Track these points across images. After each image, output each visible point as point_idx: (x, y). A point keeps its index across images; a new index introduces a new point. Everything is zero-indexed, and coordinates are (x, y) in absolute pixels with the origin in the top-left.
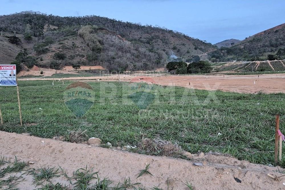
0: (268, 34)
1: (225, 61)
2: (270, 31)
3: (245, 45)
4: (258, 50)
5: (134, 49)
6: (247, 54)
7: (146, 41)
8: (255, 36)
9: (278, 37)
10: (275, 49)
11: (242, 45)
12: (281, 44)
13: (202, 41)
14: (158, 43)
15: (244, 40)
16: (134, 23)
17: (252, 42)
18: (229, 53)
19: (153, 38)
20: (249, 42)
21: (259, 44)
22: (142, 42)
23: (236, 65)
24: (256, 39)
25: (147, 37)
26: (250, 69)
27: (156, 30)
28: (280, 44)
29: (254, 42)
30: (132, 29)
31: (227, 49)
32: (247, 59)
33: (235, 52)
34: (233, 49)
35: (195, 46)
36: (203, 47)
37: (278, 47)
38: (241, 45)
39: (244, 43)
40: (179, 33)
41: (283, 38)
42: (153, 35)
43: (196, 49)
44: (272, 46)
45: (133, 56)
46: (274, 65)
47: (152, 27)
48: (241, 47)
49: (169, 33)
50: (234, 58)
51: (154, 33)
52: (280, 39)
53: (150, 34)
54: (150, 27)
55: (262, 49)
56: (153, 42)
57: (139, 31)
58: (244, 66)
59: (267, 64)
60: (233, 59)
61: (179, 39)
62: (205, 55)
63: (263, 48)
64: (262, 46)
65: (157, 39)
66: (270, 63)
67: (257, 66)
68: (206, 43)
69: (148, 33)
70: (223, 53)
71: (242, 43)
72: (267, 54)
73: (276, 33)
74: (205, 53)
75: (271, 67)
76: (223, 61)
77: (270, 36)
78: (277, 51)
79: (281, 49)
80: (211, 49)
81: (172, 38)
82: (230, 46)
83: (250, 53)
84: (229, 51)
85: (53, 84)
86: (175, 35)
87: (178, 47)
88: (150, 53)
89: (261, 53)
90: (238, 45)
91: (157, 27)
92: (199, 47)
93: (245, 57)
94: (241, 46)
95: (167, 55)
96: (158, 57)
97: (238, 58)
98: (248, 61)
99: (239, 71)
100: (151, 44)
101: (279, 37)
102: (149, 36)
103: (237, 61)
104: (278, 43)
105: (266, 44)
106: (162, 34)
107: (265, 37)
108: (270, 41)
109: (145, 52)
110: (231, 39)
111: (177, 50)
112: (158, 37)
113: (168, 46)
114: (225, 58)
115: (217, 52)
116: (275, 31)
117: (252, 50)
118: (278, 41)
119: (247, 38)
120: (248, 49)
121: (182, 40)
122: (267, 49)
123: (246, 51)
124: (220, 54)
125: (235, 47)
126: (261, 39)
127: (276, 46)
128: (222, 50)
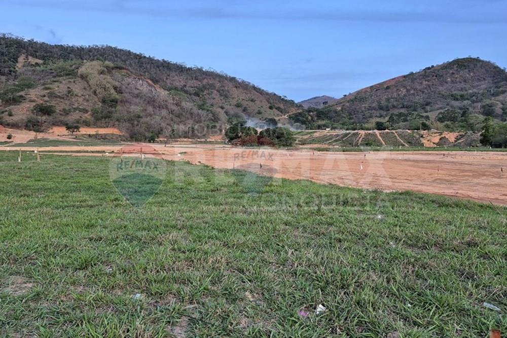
0: (376, 90)
1: (313, 128)
2: (379, 87)
3: (344, 105)
4: (362, 114)
5: (173, 104)
6: (346, 120)
7: (194, 92)
8: (357, 94)
9: (390, 96)
10: (385, 113)
11: (340, 105)
12: (394, 107)
13: (280, 97)
14: (213, 95)
15: (342, 99)
16: (175, 62)
17: (353, 102)
18: (320, 116)
19: (204, 87)
20: (348, 102)
21: (363, 106)
22: (186, 92)
23: (331, 135)
24: (358, 98)
25: (196, 85)
26: (350, 142)
27: (209, 76)
28: (392, 107)
29: (356, 101)
30: (171, 72)
31: (317, 110)
32: (346, 127)
33: (328, 115)
34: (326, 111)
35: (271, 104)
36: (282, 106)
37: (389, 110)
38: (338, 105)
39: (341, 103)
40: (245, 82)
41: (396, 98)
42: (204, 83)
43: (271, 108)
44: (381, 108)
45: (172, 114)
46: (384, 137)
47: (204, 70)
49: (230, 81)
50: (327, 125)
51: (207, 79)
52: (392, 99)
53: (200, 81)
54: (200, 70)
55: (367, 112)
56: (205, 93)
57: (181, 75)
58: (343, 138)
59: (374, 135)
60: (325, 126)
61: (245, 91)
62: (285, 118)
63: (370, 111)
64: (368, 109)
65: (212, 89)
66: (378, 135)
67: (361, 139)
68: (286, 100)
69: (197, 79)
70: (311, 116)
71: (339, 102)
72: (374, 121)
73: (387, 90)
74: (285, 115)
75: (380, 140)
76: (311, 129)
77: (379, 94)
78: (389, 117)
79: (392, 114)
80: (293, 109)
81: (235, 89)
82: (321, 107)
83: (350, 119)
84: (321, 114)
85: (19, 160)
86: (239, 86)
87: (245, 104)
88: (200, 111)
89: (366, 119)
90: (333, 105)
91: (212, 70)
92: (276, 106)
93: (343, 124)
94: (337, 107)
95: (227, 115)
96: (213, 118)
97: (333, 124)
98: (347, 129)
99: (334, 144)
100: (201, 96)
101: (392, 96)
102: (200, 83)
103: (331, 130)
104: (390, 105)
105: (373, 106)
106: (220, 82)
107: (372, 96)
108: (379, 102)
109: (191, 109)
110: (323, 96)
111: (243, 109)
112: (212, 86)
113: (229, 102)
114: (314, 125)
115: (303, 115)
116: (385, 87)
117: (353, 113)
118: (390, 102)
119: (345, 96)
120: (348, 113)
121: (251, 93)
122: (374, 113)
123: (345, 116)
124: (307, 118)
125: (329, 108)
126: (366, 98)
127: (387, 109)
128: (309, 111)
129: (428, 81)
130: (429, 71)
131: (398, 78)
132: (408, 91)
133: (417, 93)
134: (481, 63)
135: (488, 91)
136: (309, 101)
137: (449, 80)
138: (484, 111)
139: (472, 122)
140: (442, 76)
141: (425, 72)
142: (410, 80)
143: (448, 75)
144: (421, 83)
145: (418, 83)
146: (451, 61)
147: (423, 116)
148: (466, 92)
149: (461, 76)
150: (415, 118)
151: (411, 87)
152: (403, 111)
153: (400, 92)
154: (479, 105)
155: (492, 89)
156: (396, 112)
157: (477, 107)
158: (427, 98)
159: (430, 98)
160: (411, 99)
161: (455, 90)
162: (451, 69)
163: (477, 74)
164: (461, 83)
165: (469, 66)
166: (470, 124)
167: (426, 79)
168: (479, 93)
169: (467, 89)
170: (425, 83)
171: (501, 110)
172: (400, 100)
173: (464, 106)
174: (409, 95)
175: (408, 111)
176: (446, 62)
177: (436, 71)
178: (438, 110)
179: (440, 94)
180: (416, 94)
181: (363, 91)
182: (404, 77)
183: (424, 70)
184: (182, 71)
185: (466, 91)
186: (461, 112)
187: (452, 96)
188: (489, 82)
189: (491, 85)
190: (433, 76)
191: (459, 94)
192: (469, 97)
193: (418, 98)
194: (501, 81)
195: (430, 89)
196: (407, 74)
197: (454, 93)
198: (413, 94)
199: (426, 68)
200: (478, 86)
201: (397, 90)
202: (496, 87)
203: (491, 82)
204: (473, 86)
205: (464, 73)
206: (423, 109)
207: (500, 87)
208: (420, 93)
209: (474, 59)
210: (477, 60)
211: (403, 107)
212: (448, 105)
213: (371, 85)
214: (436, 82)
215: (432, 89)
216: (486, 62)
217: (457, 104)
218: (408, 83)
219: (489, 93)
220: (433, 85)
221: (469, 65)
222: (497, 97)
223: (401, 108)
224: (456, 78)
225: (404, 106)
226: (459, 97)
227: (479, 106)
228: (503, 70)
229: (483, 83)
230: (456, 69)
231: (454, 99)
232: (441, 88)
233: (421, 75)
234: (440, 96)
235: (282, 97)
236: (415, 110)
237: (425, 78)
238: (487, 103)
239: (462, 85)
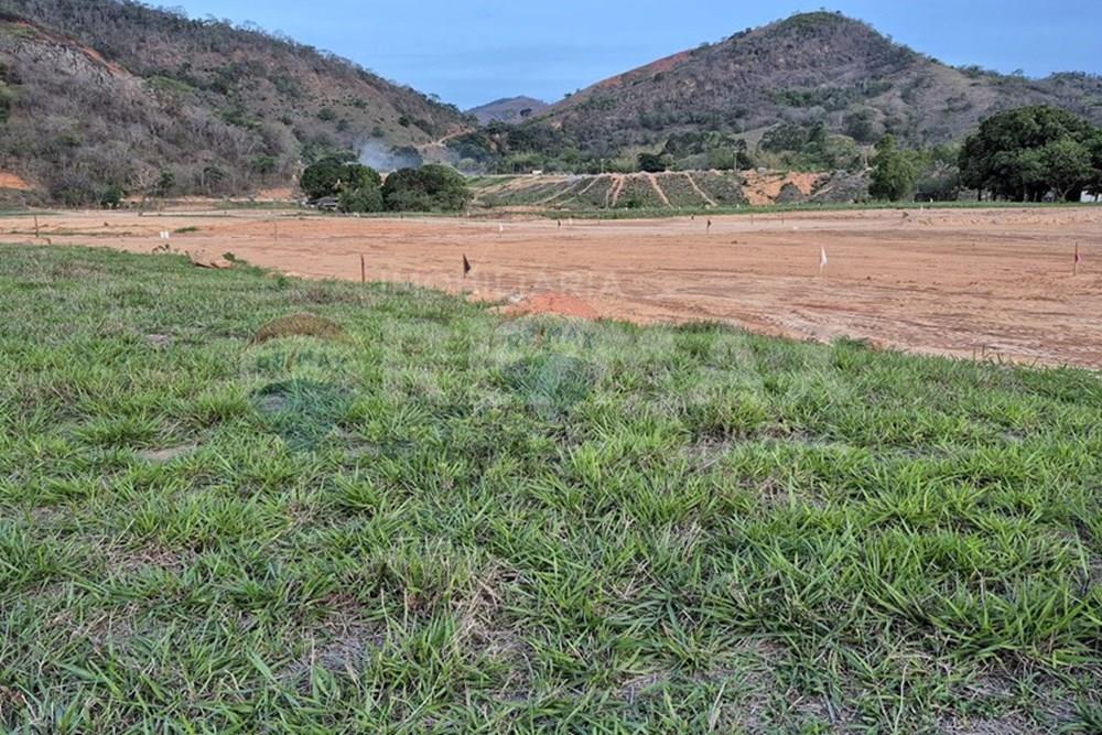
0: (635, 84)
1: (505, 169)
2: (639, 77)
3: (567, 118)
4: (607, 137)
5: (160, 110)
6: (574, 150)
7: (213, 81)
8: (594, 91)
9: (663, 96)
10: (654, 135)
11: (559, 116)
12: (672, 121)
13: (425, 96)
14: (262, 91)
15: (562, 102)
16: (156, 7)
17: (587, 110)
18: (517, 143)
20: (576, 109)
21: (608, 118)
22: (192, 82)
24: (596, 101)
25: (215, 65)
26: (594, 199)
27: (248, 42)
28: (667, 121)
29: (593, 108)
30: (148, 31)
31: (509, 129)
32: (574, 167)
33: (535, 140)
34: (529, 131)
35: (403, 112)
36: (428, 118)
37: (662, 129)
38: (554, 117)
39: (561, 112)
40: (338, 59)
41: (676, 102)
42: (236, 61)
43: (403, 122)
44: (646, 125)
45: (159, 136)
47: (233, 26)
48: (553, 124)
49: (300, 55)
50: (535, 162)
51: (242, 50)
52: (667, 104)
53: (224, 55)
54: (223, 27)
55: (616, 133)
56: (240, 86)
57: (177, 40)
58: (577, 190)
59: (646, 182)
60: (530, 165)
61: (340, 81)
62: (438, 147)
63: (622, 131)
64: (618, 125)
65: (256, 75)
66: (654, 183)
68: (439, 104)
69: (218, 51)
70: (497, 143)
71: (556, 111)
72: (633, 154)
73: (658, 83)
74: (437, 140)
76: (500, 172)
77: (640, 92)
78: (664, 144)
79: (673, 137)
80: (455, 126)
81: (314, 75)
82: (517, 121)
83: (581, 148)
84: (517, 138)
86: (323, 67)
87: (340, 112)
88: (231, 129)
89: (616, 147)
90: (544, 118)
91: (253, 28)
92: (417, 118)
93: (567, 161)
94: (553, 121)
95: (298, 138)
96: (265, 146)
97: (546, 162)
100: (230, 92)
101: (667, 97)
102: (224, 60)
103: (544, 173)
104: (664, 116)
105: (629, 119)
106: (274, 56)
107: (626, 96)
108: (641, 111)
109: (208, 123)
110: (519, 97)
111: (337, 124)
112: (257, 68)
113: (302, 107)
114: (505, 162)
115: (480, 140)
116: (653, 75)
117: (586, 136)
118: (663, 111)
119: (569, 95)
120: (575, 135)
121: (353, 87)
122: (631, 136)
123: (570, 141)
124: (488, 147)
125: (535, 125)
126: (612, 101)
127: (659, 127)
128: (492, 131)
129: (740, 64)
130: (742, 40)
131: (678, 55)
132: (700, 85)
133: (719, 89)
134: (844, 24)
135: (857, 85)
136: (488, 109)
137: (782, 60)
138: (850, 128)
139: (830, 150)
140: (768, 51)
141: (735, 43)
142: (704, 62)
143: (781, 49)
144: (727, 68)
145: (721, 67)
146: (785, 18)
147: (733, 141)
148: (815, 89)
149: (805, 53)
150: (718, 146)
151: (706, 77)
152: (690, 129)
153: (684, 89)
154: (840, 115)
155: (866, 80)
156: (678, 131)
157: (837, 119)
158: (739, 102)
159: (744, 102)
160: (706, 103)
161: (793, 84)
162: (785, 36)
163: (836, 50)
164: (804, 67)
165: (820, 30)
166: (829, 156)
167: (737, 58)
168: (840, 90)
169: (817, 81)
170: (733, 67)
171: (882, 126)
172: (684, 106)
173: (811, 118)
174: (702, 95)
175: (700, 130)
176: (775, 20)
177: (756, 41)
178: (761, 126)
179: (763, 92)
180: (717, 92)
181: (607, 85)
182: (692, 53)
183: (732, 37)
184: (177, 28)
185: (815, 85)
186: (808, 131)
187: (788, 96)
188: (859, 67)
189: (864, 73)
190: (750, 53)
191: (801, 92)
192: (821, 99)
193: (720, 100)
194: (883, 65)
195: (745, 82)
196: (697, 47)
197: (791, 89)
198: (711, 93)
199: (736, 34)
200: (837, 74)
201: (679, 82)
202: (873, 77)
203: (863, 64)
204: (828, 75)
205: (812, 47)
206: (731, 124)
207: (881, 76)
208: (724, 90)
209: (831, 15)
210: (837, 18)
211: (690, 122)
212: (779, 116)
213: (622, 72)
214: (756, 65)
215: (749, 82)
216: (855, 22)
217: (797, 113)
218: (699, 67)
219: (859, 90)
220: (749, 72)
221: (820, 27)
222: (874, 99)
223: (687, 123)
224: (796, 57)
225: (692, 118)
226: (801, 99)
227: (841, 119)
228: (886, 41)
229: (847, 67)
230: (795, 36)
231: (793, 104)
232: (765, 79)
233: (726, 50)
234: (764, 95)
235: (429, 97)
236: (714, 128)
237: (733, 57)
238: (856, 110)
239: (808, 73)
